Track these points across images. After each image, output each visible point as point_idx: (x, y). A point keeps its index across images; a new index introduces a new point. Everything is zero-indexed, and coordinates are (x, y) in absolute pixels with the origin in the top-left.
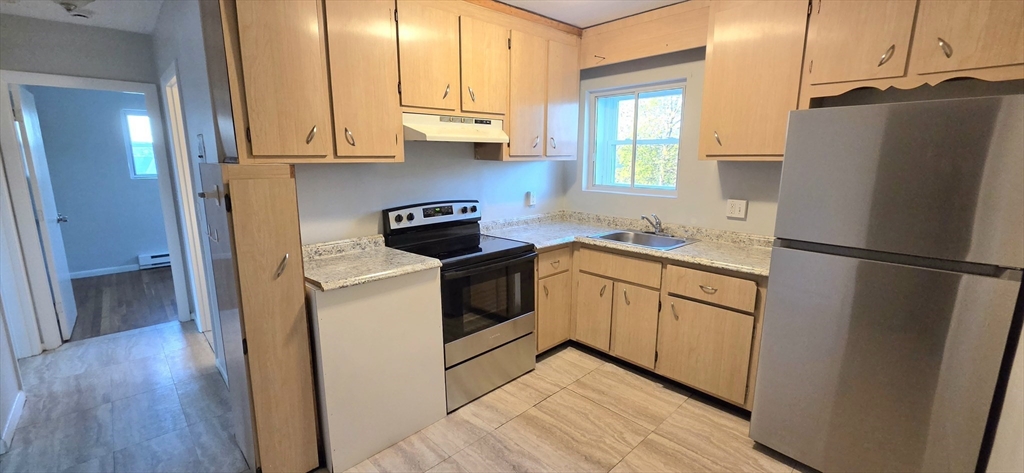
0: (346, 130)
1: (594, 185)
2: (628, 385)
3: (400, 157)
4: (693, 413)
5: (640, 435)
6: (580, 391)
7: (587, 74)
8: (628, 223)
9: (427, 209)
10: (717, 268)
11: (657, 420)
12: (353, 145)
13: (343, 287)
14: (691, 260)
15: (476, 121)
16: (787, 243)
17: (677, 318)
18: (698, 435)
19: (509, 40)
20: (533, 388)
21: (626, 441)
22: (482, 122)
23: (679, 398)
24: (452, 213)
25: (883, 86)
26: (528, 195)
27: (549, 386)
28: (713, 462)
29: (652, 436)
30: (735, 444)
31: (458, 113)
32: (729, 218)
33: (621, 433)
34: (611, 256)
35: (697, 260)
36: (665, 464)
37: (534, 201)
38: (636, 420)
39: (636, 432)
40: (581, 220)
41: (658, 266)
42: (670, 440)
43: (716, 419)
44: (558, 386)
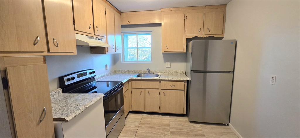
0: (53, 39)
1: (124, 61)
2: (154, 119)
3: (75, 53)
4: (173, 120)
5: (168, 131)
6: (144, 126)
7: (123, 26)
8: (139, 71)
9: (78, 74)
10: (175, 80)
11: (168, 125)
12: (57, 46)
13: (76, 116)
14: (168, 79)
15: (98, 39)
16: (194, 71)
17: (165, 96)
18: (179, 125)
19: (105, 11)
20: (130, 131)
21: (167, 135)
22: (100, 39)
23: (167, 117)
24: (87, 75)
25: (199, 36)
26: (106, 66)
27: (134, 128)
28: (187, 130)
29: (171, 130)
30: (187, 124)
31: (93, 35)
32: (166, 67)
33: (164, 133)
34: (143, 82)
35: (169, 79)
36: (180, 136)
37: (108, 68)
38: (164, 128)
39: (166, 131)
40: (123, 72)
41: (158, 82)
42: (175, 129)
43: (179, 119)
44: (137, 127)
